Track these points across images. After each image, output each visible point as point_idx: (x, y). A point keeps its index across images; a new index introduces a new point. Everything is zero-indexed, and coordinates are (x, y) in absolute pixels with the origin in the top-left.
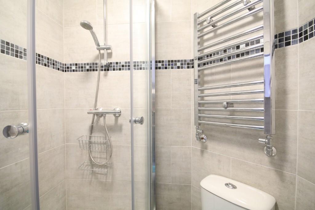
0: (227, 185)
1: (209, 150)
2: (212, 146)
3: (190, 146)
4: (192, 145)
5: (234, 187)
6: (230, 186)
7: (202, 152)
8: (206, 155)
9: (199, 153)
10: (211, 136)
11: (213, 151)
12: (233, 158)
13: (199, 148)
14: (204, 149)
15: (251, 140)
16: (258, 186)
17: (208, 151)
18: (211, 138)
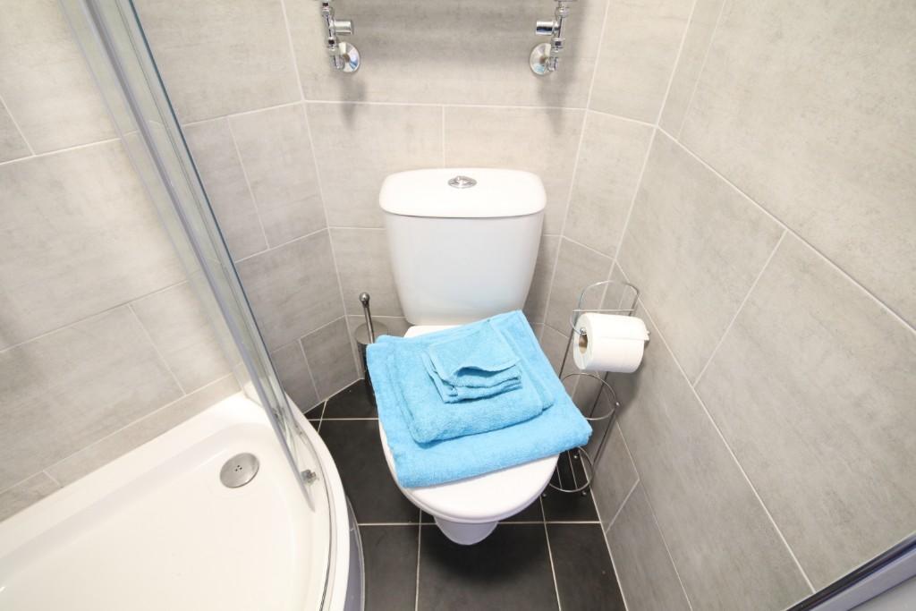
0: (454, 182)
1: (374, 100)
2: (379, 80)
3: (296, 103)
4: (305, 93)
5: (471, 183)
6: (461, 182)
7: (349, 112)
8: (363, 120)
9: (337, 120)
10: (376, 42)
11: (387, 101)
12: (448, 105)
13: (334, 100)
14: (353, 99)
15: (500, 34)
16: (508, 162)
17: (371, 103)
18: (374, 49)
